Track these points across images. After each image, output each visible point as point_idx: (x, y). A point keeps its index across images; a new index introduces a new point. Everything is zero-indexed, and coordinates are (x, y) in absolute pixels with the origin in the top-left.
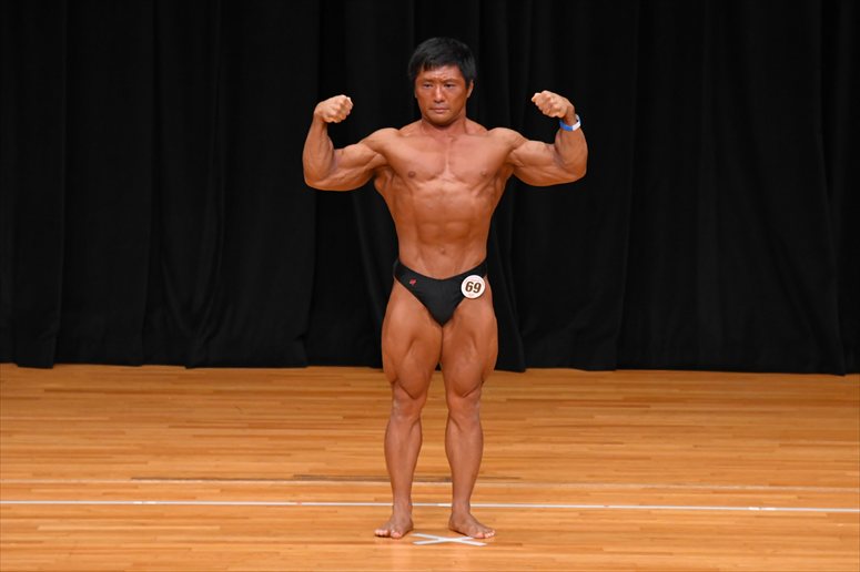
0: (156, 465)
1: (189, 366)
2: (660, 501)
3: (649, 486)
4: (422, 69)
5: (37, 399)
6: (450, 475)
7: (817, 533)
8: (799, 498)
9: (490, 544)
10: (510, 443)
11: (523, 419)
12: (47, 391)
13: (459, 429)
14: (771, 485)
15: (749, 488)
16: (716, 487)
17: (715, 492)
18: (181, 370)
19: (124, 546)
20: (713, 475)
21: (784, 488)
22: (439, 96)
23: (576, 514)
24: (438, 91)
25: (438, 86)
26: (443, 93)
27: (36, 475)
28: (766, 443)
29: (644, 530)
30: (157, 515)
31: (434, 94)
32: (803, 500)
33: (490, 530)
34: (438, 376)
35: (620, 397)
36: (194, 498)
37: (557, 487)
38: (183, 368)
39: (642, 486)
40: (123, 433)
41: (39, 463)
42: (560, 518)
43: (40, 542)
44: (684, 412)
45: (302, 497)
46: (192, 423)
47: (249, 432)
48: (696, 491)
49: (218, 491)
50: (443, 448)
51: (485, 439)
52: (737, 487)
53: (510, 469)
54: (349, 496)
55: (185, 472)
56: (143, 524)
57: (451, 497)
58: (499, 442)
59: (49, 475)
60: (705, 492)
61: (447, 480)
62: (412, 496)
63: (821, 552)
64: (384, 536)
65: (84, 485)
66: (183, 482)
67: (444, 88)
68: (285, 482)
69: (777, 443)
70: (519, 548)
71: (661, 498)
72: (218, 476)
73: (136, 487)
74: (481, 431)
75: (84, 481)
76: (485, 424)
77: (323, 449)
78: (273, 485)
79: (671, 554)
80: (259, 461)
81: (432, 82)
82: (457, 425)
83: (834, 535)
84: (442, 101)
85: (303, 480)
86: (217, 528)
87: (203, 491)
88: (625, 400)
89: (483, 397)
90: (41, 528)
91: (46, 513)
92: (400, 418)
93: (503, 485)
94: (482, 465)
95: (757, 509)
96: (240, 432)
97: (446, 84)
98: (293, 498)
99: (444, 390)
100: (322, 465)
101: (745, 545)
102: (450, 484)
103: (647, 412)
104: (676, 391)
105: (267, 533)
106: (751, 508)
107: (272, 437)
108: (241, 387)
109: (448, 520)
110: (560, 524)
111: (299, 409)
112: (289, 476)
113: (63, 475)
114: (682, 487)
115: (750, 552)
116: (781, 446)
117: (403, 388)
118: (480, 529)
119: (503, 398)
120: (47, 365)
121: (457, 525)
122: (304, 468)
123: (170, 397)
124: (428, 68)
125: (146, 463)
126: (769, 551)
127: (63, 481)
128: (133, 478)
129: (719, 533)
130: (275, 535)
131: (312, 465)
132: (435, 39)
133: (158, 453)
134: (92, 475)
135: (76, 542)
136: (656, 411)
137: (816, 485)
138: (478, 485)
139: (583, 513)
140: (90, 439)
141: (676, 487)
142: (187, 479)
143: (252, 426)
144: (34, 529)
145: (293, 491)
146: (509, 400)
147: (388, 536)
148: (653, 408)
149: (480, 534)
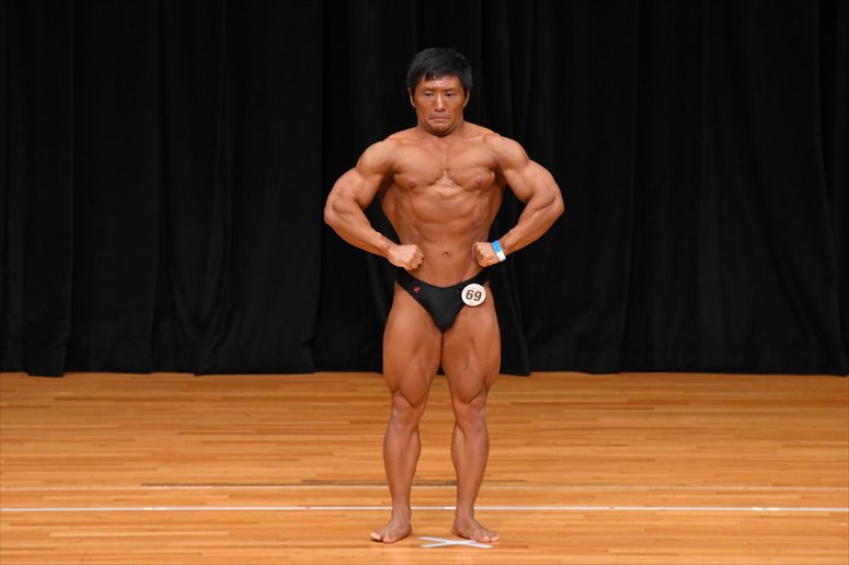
0: (166, 471)
1: (196, 375)
2: (664, 502)
3: (654, 488)
4: (424, 78)
5: (47, 407)
6: (455, 478)
7: (820, 533)
8: (803, 498)
9: (495, 547)
10: (515, 446)
11: (528, 422)
12: (58, 399)
13: (464, 434)
14: (774, 485)
15: (752, 488)
16: (721, 488)
17: (719, 493)
18: (190, 377)
19: (135, 551)
20: (717, 475)
21: (787, 489)
22: (440, 106)
23: (582, 516)
24: (439, 100)
25: (439, 95)
26: (445, 103)
27: (48, 482)
28: (769, 444)
29: (649, 530)
30: (167, 521)
31: (435, 103)
32: (807, 500)
33: (495, 534)
34: (442, 380)
35: (624, 400)
36: (203, 504)
37: (562, 489)
38: (192, 375)
39: (648, 488)
40: (133, 440)
41: (49, 470)
42: (567, 520)
43: (52, 549)
44: (687, 414)
45: (311, 501)
46: (201, 430)
47: (258, 438)
48: (700, 492)
49: (227, 497)
50: (449, 452)
51: (491, 442)
52: (740, 488)
53: (516, 472)
54: (357, 500)
55: (194, 478)
56: (154, 530)
57: (455, 500)
58: (504, 446)
59: (59, 482)
60: (710, 493)
61: (453, 483)
62: (411, 500)
63: (824, 552)
64: (376, 540)
65: (95, 492)
66: (193, 488)
67: (445, 98)
68: (293, 488)
69: (779, 444)
70: (525, 551)
71: (665, 499)
72: (227, 482)
73: (145, 493)
74: (487, 435)
75: (94, 488)
76: (491, 428)
77: (331, 454)
78: (282, 490)
79: (676, 554)
80: (268, 466)
81: (434, 91)
82: (462, 430)
83: (836, 535)
84: (443, 110)
85: (311, 484)
86: (227, 533)
87: (211, 497)
88: (630, 403)
89: (488, 401)
90: (53, 535)
91: (59, 519)
92: (400, 426)
93: (510, 487)
94: (487, 468)
95: (761, 509)
96: (248, 438)
97: (447, 93)
98: (303, 503)
99: (448, 394)
100: (329, 470)
101: (749, 545)
102: (455, 487)
103: (650, 414)
104: (679, 393)
105: (277, 538)
106: (755, 509)
107: (280, 443)
108: (249, 394)
109: (452, 523)
110: (566, 526)
111: (306, 414)
112: (298, 481)
113: (74, 482)
114: (685, 488)
115: (755, 552)
116: (784, 446)
117: (404, 397)
118: (484, 533)
119: (508, 402)
120: (57, 374)
121: (461, 530)
122: (312, 473)
123: (179, 404)
124: (429, 78)
125: (155, 469)
126: (773, 551)
127: (74, 488)
128: (143, 485)
129: (724, 534)
130: (284, 539)
131: (321, 470)
132: (433, 49)
133: (168, 459)
134: (103, 482)
135: (88, 548)
136: (658, 413)
137: (820, 485)
138: (483, 487)
139: (588, 515)
140: (100, 446)
141: (681, 488)
142: (198, 485)
143: (260, 432)
144: (45, 536)
145: (302, 496)
146: (514, 404)
147: (381, 541)
148: (655, 411)
149: (486, 538)
